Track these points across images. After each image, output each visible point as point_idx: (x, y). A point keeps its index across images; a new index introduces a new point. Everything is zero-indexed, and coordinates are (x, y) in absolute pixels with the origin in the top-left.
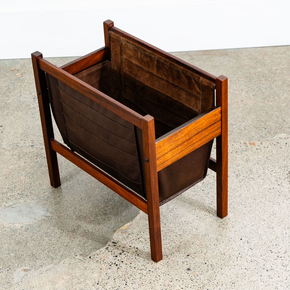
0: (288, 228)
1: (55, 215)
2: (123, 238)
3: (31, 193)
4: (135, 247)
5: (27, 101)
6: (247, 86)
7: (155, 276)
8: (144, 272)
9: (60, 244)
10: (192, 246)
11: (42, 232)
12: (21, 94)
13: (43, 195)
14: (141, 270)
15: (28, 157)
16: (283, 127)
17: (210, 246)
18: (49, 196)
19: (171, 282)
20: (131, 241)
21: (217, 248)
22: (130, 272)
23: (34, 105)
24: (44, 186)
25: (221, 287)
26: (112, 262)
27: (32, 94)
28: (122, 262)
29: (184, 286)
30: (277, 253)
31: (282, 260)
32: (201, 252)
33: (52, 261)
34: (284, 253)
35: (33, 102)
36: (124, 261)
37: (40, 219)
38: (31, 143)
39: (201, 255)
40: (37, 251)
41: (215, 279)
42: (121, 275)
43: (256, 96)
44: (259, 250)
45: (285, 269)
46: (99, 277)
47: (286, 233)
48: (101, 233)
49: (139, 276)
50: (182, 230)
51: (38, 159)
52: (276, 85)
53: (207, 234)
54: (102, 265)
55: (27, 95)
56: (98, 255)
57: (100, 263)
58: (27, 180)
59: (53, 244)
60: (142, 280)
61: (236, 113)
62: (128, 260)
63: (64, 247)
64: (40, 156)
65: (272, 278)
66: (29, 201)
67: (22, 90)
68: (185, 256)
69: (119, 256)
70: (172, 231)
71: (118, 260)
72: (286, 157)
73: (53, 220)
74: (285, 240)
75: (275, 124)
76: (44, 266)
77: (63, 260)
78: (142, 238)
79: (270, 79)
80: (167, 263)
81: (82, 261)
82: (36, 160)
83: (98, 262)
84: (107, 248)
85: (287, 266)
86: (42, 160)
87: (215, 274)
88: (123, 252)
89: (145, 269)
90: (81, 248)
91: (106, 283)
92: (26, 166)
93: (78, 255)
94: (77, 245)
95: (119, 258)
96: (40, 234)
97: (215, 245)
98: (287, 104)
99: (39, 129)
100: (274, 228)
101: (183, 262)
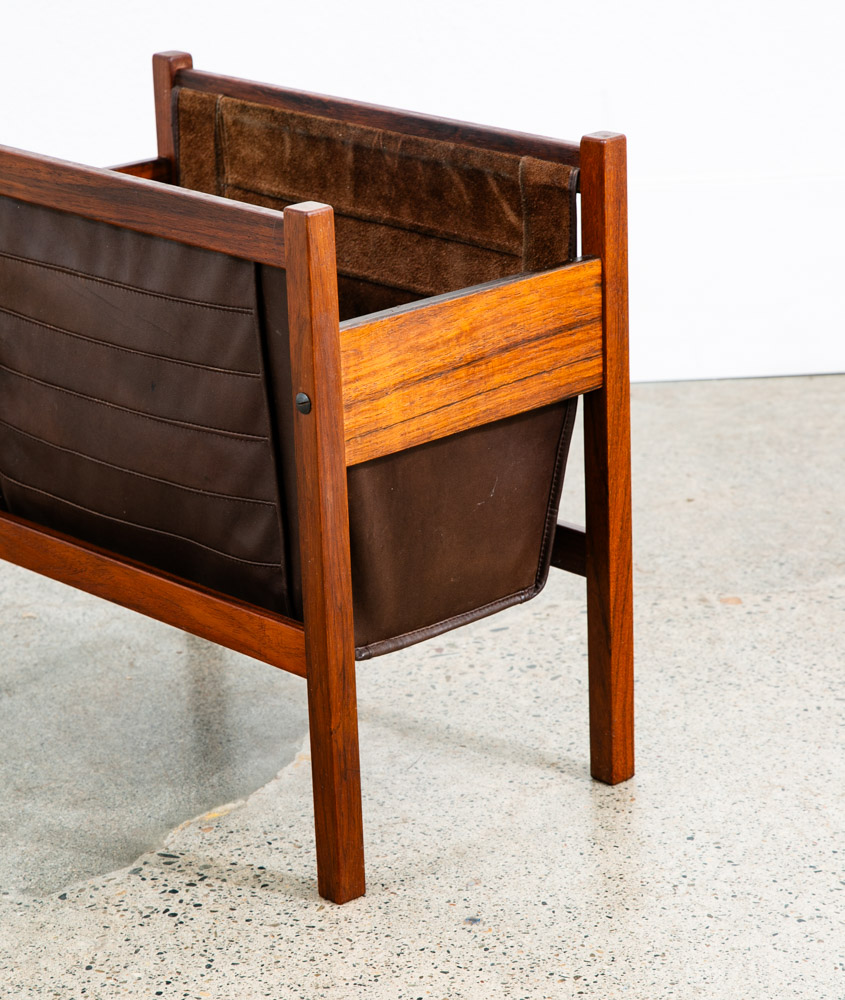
26: (155, 906)
28: (198, 905)
29: (453, 965)
36: (203, 904)
68: (461, 885)
69: (184, 890)
71: (181, 901)
80: (384, 906)
83: (93, 908)
87: (582, 930)
88: (201, 879)
95: (183, 895)
101: (449, 902)
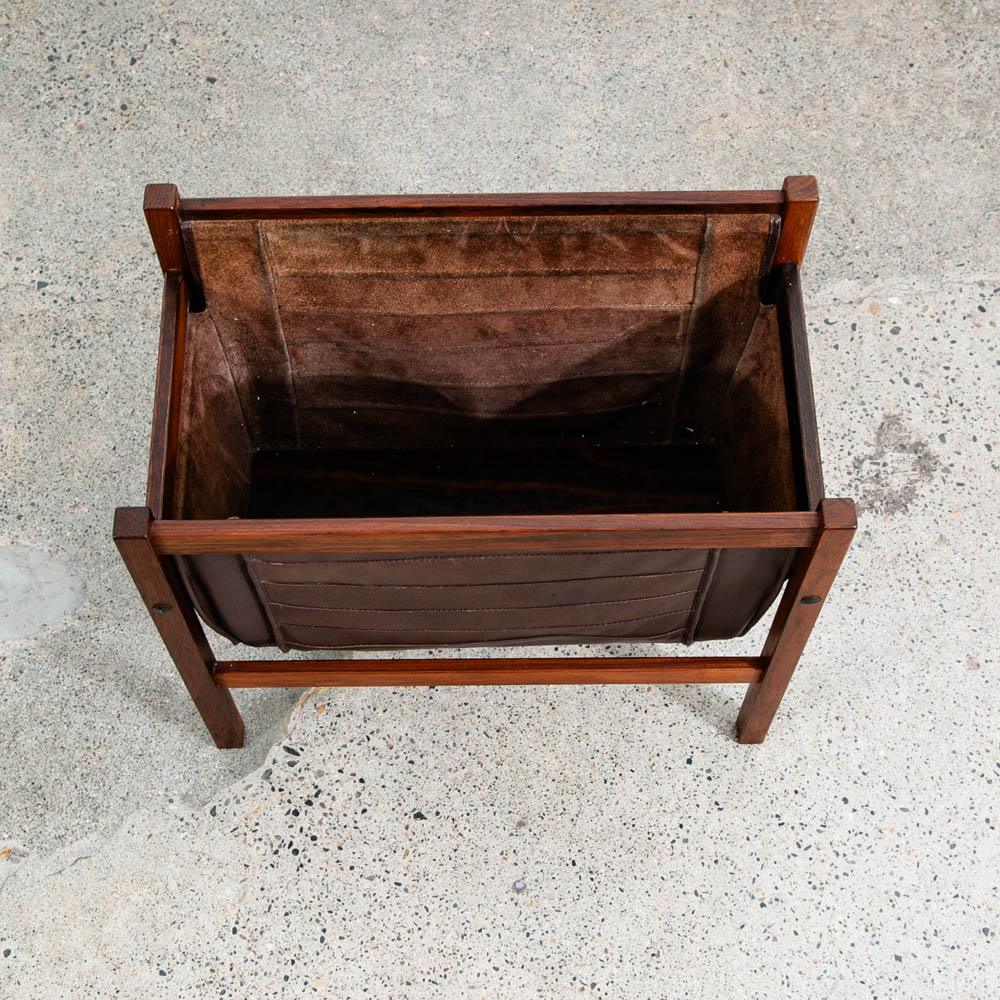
0: (837, 718)
1: (107, 612)
2: (319, 730)
3: (33, 504)
4: (354, 775)
5: (30, 69)
6: (742, 45)
7: (413, 911)
8: (381, 889)
9: (119, 742)
10: (534, 782)
11: (65, 688)
12: (9, 37)
13: (70, 518)
14: (371, 879)
15: (25, 337)
16: (847, 247)
17: (591, 786)
18: (90, 523)
19: (463, 937)
20: (345, 746)
21: (611, 797)
22: (337, 884)
23: (50, 88)
24: (77, 474)
25: (615, 971)
26: (282, 834)
27: (47, 39)
28: (314, 838)
29: (503, 958)
30: (797, 826)
31: (811, 862)
32: (562, 811)
33: (94, 821)
34: (818, 831)
35: (48, 76)
36: (318, 836)
37: (61, 627)
38: (37, 271)
39: (559, 826)
40: (48, 773)
41: (599, 935)
42: (308, 897)
43: (771, 94)
44: (741, 814)
45: (817, 899)
46: (240, 901)
47: (830, 741)
48: (250, 705)
49: (363, 906)
50: (505, 708)
51: (60, 351)
52: (835, 48)
53: (584, 731)
54: (248, 848)
55: (29, 41)
56: (238, 802)
57: (242, 837)
58: (21, 443)
59: (97, 744)
60: (374, 925)
61: (702, 174)
62: (332, 833)
63: (132, 759)
64: (64, 336)
65: (775, 939)
66: (28, 543)
67: (14, 15)
68: (511, 827)
69: (303, 810)
70: (476, 711)
71: (301, 830)
72: (850, 390)
73: (100, 637)
74: (825, 771)
75: (824, 231)
76: (70, 839)
77: (130, 818)
78: (380, 735)
79: (818, 19)
80: (453, 855)
81: (187, 824)
82: (51, 354)
83: (236, 832)
84: (268, 774)
85: (823, 888)
86: (71, 351)
87: (600, 910)
88: (316, 796)
89: (384, 875)
90: (185, 769)
91: (259, 930)
92: (18, 378)
93: (176, 799)
94: (173, 753)
95: (303, 820)
96: (59, 698)
97: (605, 782)
98: (865, 140)
99: (63, 205)
100: (795, 714)
101: (502, 854)
